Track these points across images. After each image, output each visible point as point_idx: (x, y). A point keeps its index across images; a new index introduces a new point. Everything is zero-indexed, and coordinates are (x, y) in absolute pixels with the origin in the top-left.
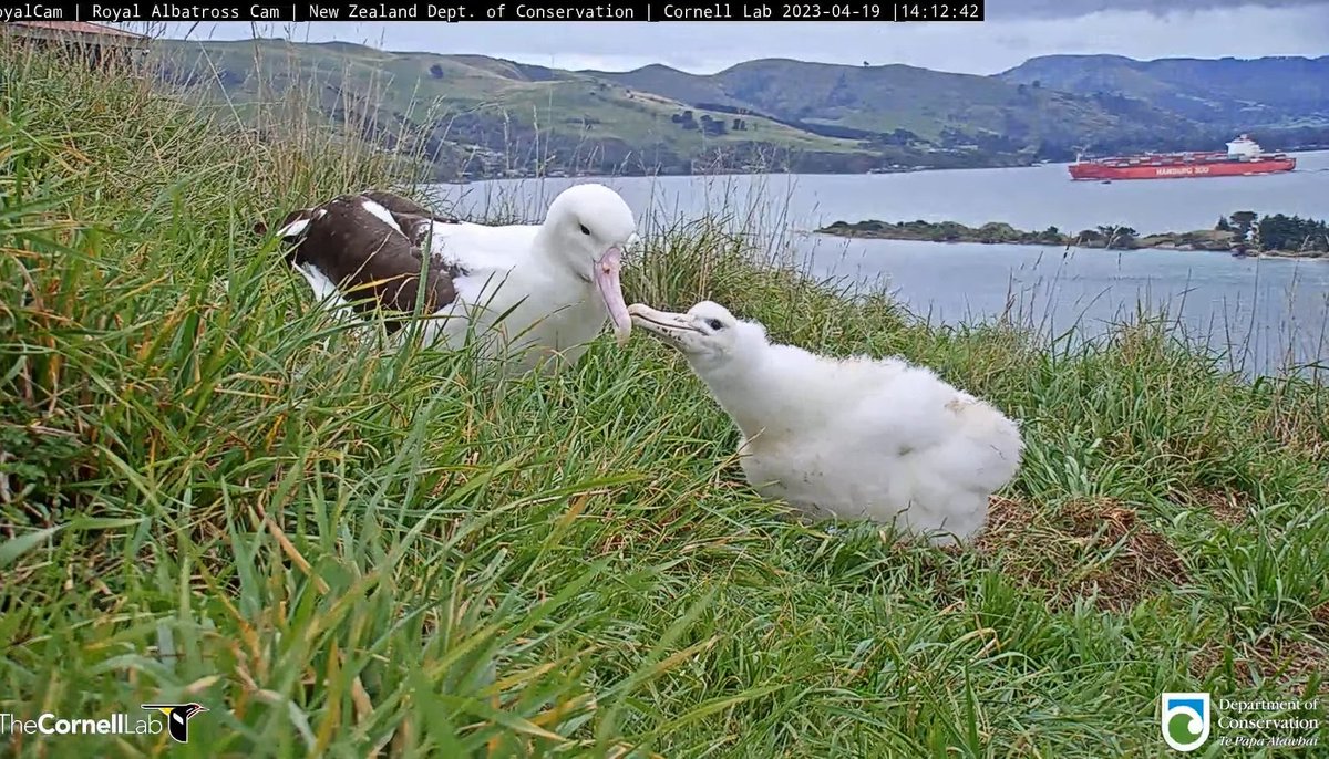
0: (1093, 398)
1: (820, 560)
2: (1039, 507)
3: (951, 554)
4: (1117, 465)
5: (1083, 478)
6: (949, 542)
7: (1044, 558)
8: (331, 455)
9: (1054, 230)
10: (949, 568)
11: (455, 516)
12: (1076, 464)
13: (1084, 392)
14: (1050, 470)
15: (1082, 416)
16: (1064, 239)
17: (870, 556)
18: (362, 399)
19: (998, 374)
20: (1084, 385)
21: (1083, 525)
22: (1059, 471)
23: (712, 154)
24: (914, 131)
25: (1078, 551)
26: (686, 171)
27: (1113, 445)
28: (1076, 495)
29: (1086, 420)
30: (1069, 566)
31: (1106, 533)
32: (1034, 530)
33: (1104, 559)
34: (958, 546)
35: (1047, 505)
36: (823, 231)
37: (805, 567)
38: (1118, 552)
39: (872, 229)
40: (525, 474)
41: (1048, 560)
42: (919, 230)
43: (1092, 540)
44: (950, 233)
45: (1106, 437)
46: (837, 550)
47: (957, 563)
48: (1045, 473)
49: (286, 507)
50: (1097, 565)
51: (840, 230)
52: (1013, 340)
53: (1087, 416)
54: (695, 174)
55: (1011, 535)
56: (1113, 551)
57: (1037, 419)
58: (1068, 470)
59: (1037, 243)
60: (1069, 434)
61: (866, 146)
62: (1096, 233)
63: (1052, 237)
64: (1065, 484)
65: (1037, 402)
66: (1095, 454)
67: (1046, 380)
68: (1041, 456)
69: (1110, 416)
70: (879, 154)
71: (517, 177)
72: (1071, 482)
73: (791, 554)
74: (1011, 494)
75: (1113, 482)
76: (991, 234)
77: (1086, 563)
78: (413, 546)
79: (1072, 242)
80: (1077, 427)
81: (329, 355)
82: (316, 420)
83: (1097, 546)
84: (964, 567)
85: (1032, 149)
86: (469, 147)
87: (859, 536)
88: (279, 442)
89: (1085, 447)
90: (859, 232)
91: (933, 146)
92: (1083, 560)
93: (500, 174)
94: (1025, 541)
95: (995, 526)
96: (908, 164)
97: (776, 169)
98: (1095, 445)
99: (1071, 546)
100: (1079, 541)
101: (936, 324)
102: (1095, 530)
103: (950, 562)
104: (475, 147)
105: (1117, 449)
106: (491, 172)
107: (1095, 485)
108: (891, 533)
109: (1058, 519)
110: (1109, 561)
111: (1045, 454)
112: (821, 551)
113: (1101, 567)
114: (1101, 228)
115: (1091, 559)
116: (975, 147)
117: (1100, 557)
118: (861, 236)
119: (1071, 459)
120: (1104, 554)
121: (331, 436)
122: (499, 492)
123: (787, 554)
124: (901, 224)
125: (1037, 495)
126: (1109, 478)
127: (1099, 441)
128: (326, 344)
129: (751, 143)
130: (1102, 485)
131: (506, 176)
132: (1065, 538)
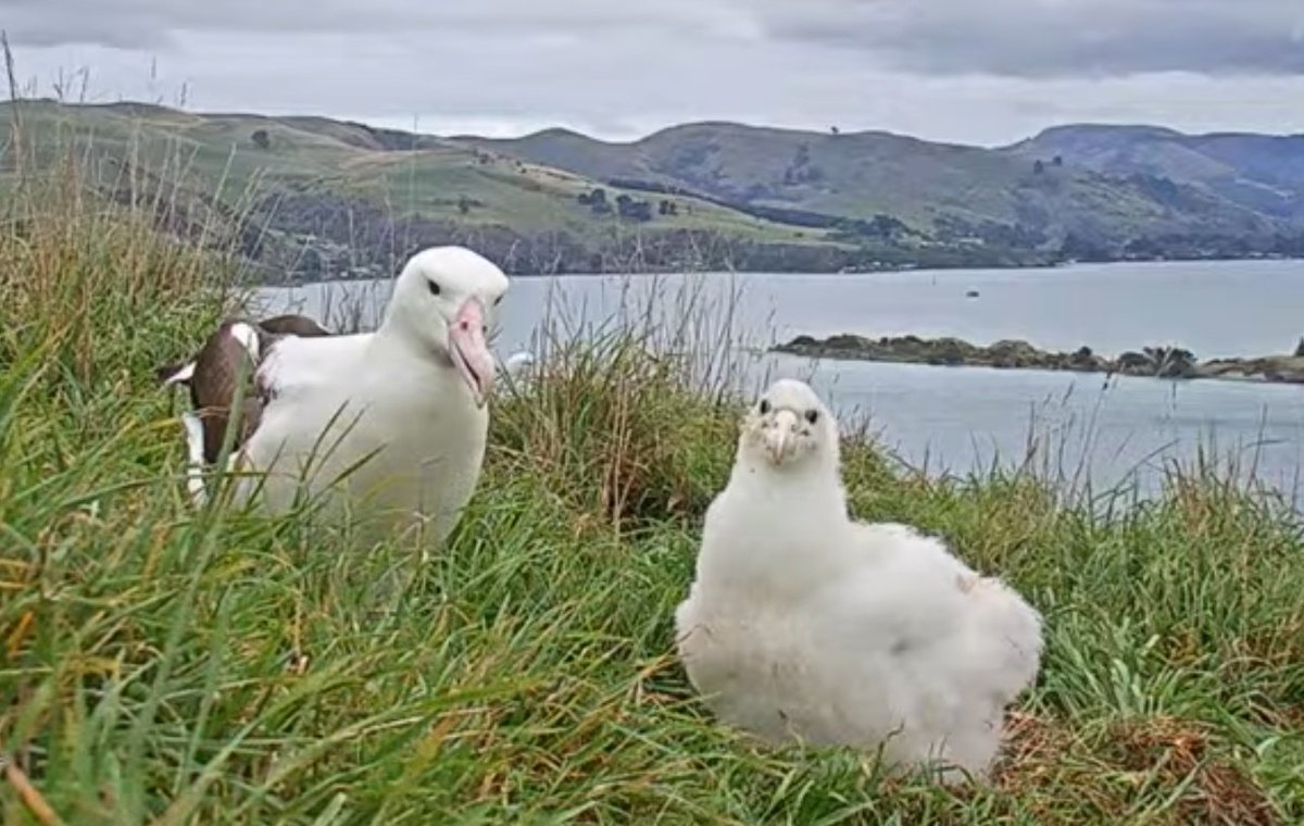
0: (1145, 578)
1: (781, 804)
2: (1077, 729)
3: (959, 795)
4: (1180, 671)
5: (1136, 689)
6: (954, 778)
7: (1086, 801)
8: (101, 665)
9: (1086, 351)
10: (958, 815)
11: (273, 747)
12: (1124, 669)
13: (1135, 569)
14: (1091, 677)
15: (1132, 602)
16: (1100, 363)
17: (848, 798)
18: (146, 585)
19: (1018, 546)
20: (1135, 561)
21: (1137, 756)
22: (1104, 679)
23: (628, 246)
24: (899, 218)
25: (1132, 791)
26: (596, 267)
27: (1173, 644)
28: (1127, 713)
29: (1137, 609)
30: (1120, 813)
31: (1168, 766)
32: (1070, 760)
33: (1166, 804)
34: (969, 784)
35: (1087, 727)
36: (780, 349)
37: (761, 815)
38: (1185, 792)
39: (845, 346)
40: (371, 686)
41: (1091, 805)
42: (907, 349)
43: (1149, 775)
44: (950, 353)
45: (1165, 632)
46: (805, 790)
47: (966, 809)
48: (1085, 680)
49: (34, 741)
50: (1157, 812)
51: (804, 348)
52: (1038, 497)
53: (1138, 604)
54: (608, 272)
55: (1040, 769)
56: (1178, 791)
57: (1073, 606)
58: (1115, 678)
59: (1066, 368)
60: (1115, 628)
61: (837, 238)
62: (1140, 356)
63: (1084, 361)
64: (1112, 698)
65: (1071, 583)
66: (1150, 656)
67: (1083, 553)
68: (1078, 659)
69: (1168, 603)
70: (857, 248)
71: (366, 277)
72: (1120, 694)
73: (742, 796)
74: (1039, 711)
75: (1176, 693)
76: (1003, 356)
77: (1141, 809)
78: (210, 792)
79: (1110, 369)
80: (1126, 621)
81: (99, 522)
82: (81, 615)
83: (1155, 785)
84: (980, 813)
85: (1055, 244)
86: (302, 237)
87: (834, 771)
88: (26, 648)
89: (1137, 645)
90: (828, 351)
91: (925, 238)
92: (1138, 803)
93: (344, 274)
94: (1060, 775)
95: (1019, 756)
96: (892, 261)
97: (717, 267)
98: (1151, 643)
99: (1122, 784)
100: (1130, 777)
101: (934, 474)
102: (1153, 761)
103: (958, 806)
104: (311, 237)
105: (1179, 649)
106: (332, 270)
107: (1151, 698)
108: (877, 766)
109: (1103, 746)
110: (1173, 806)
111: (1083, 655)
112: (781, 791)
113: (1163, 815)
114: (1148, 350)
115: (1149, 802)
116: (979, 242)
117: (1160, 802)
118: (829, 356)
119: (1118, 662)
120: (1167, 796)
121: (98, 638)
122: (336, 713)
123: (735, 796)
124: (884, 341)
125: (1076, 714)
126: (1170, 689)
127: (1155, 638)
128: (94, 507)
129: (684, 231)
130: (1161, 699)
131: (352, 276)
132: (1113, 773)
